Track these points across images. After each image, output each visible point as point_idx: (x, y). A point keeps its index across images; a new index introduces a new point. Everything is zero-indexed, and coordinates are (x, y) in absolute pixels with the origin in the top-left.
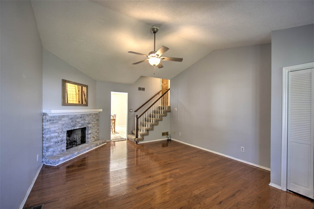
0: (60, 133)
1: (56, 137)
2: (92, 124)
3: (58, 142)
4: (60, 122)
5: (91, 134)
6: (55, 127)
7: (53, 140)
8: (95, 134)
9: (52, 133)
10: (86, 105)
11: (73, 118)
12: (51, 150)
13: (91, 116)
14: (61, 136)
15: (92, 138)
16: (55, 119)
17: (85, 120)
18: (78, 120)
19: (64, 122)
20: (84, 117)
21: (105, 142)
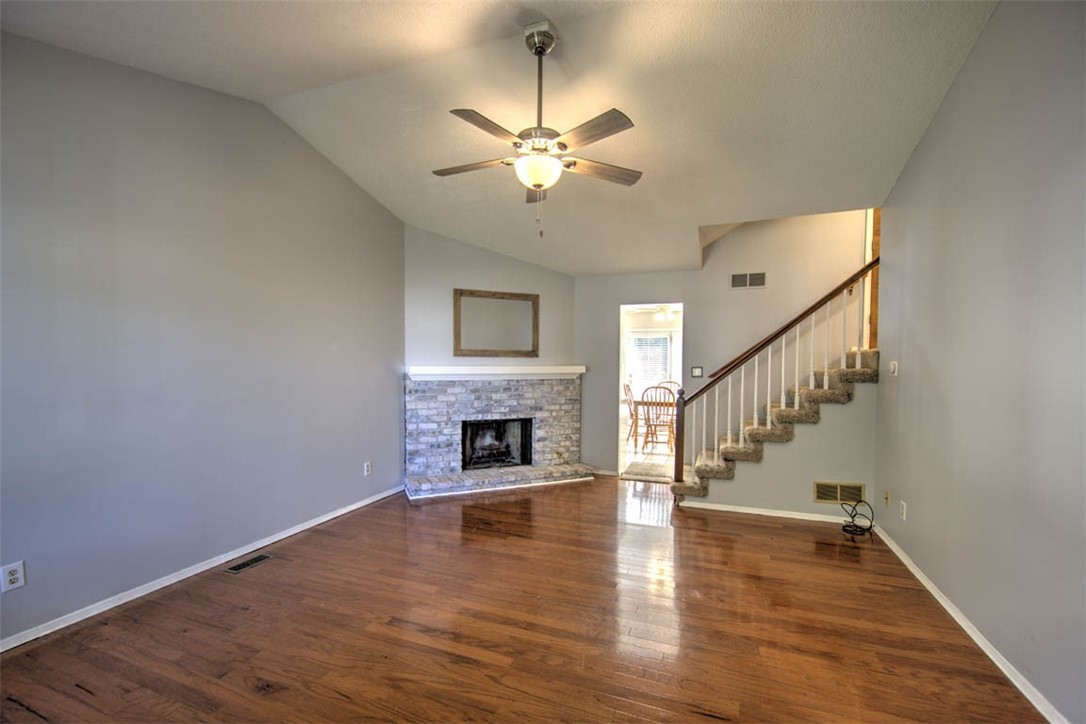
0: (443, 425)
1: (434, 433)
2: (551, 411)
3: (439, 446)
4: (441, 398)
5: (546, 443)
6: (429, 408)
7: (423, 439)
8: (562, 444)
9: (422, 422)
10: (533, 353)
11: (479, 390)
12: (420, 460)
13: (545, 388)
14: (445, 431)
15: (550, 453)
16: (429, 389)
17: (521, 396)
18: (495, 396)
19: (453, 399)
20: (517, 389)
21: (590, 475)
